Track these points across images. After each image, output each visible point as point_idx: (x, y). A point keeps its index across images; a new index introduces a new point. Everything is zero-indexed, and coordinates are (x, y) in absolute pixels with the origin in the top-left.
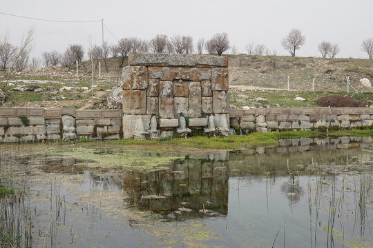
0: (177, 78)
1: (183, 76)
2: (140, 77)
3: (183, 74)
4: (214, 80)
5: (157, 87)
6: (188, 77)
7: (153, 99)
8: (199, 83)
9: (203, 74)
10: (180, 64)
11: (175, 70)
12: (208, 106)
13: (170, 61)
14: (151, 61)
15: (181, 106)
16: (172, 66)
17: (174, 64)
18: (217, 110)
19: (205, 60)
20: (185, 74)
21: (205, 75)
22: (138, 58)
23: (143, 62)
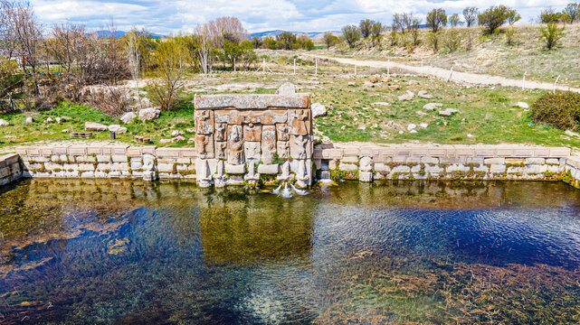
0: (246, 122)
1: (253, 120)
2: (203, 122)
3: (252, 117)
4: (290, 123)
5: (223, 131)
6: (259, 121)
7: (220, 144)
8: (272, 127)
9: (277, 116)
10: (249, 107)
11: (243, 114)
12: (283, 151)
13: (237, 104)
14: (215, 105)
15: (251, 150)
16: (240, 110)
17: (242, 107)
18: (294, 155)
19: (279, 101)
20: (255, 117)
21: (279, 117)
22: (202, 101)
23: (207, 106)
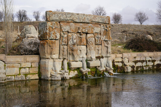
0: (80, 31)
1: (84, 30)
2: (55, 30)
3: (83, 28)
4: (102, 33)
6: (87, 31)
7: (64, 46)
8: (93, 35)
9: (96, 28)
10: (81, 21)
13: (75, 18)
14: (62, 18)
17: (77, 21)
19: (97, 19)
20: (85, 28)
22: (54, 15)
23: (57, 19)
